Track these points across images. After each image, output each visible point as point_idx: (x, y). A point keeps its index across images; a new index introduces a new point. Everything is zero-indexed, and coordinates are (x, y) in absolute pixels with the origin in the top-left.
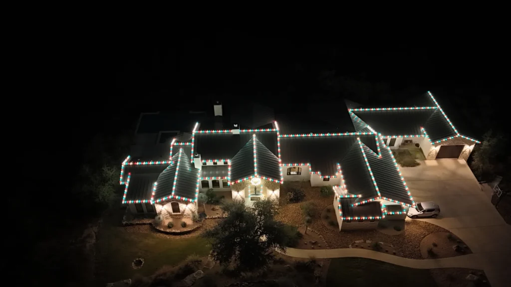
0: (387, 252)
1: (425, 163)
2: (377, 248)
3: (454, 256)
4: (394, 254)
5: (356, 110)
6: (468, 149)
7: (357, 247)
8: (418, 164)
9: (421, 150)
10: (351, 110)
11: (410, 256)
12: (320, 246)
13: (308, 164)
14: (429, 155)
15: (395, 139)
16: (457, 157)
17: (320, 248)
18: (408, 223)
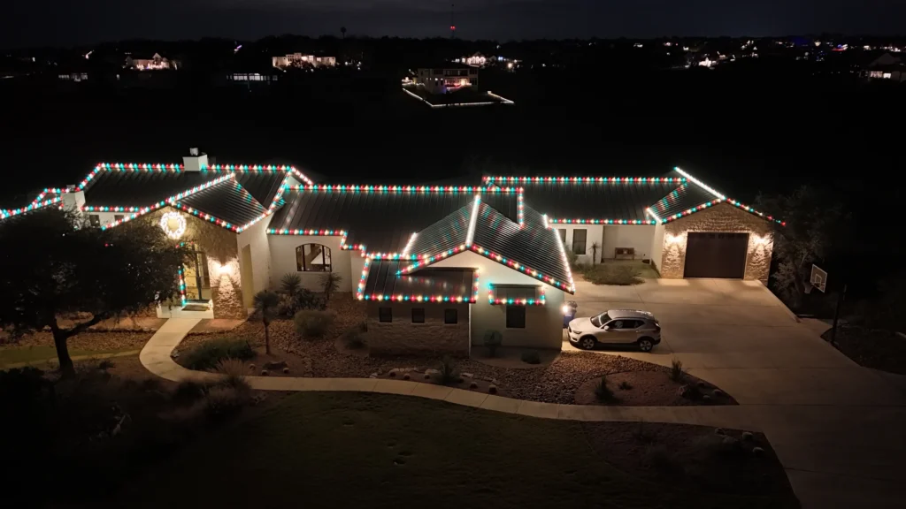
0: (473, 388)
1: (657, 282)
2: (448, 380)
3: (675, 404)
4: (493, 391)
5: (501, 179)
6: (760, 244)
7: (393, 376)
8: (639, 282)
9: (653, 266)
10: (489, 179)
11: (542, 397)
12: (286, 372)
13: (342, 232)
14: (664, 263)
15: (586, 230)
16: (741, 277)
17: (287, 373)
18: (568, 355)
